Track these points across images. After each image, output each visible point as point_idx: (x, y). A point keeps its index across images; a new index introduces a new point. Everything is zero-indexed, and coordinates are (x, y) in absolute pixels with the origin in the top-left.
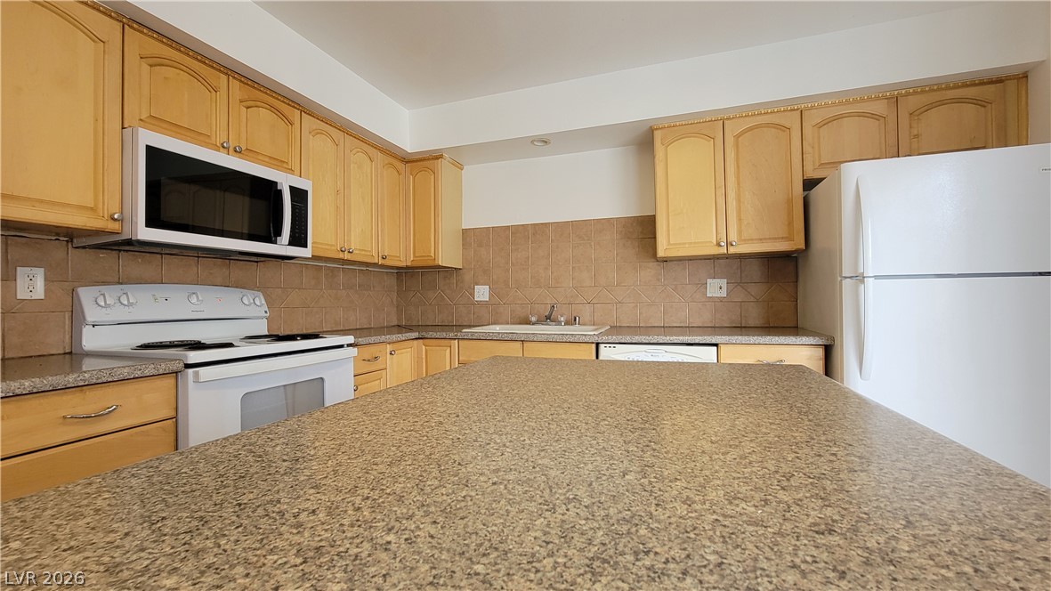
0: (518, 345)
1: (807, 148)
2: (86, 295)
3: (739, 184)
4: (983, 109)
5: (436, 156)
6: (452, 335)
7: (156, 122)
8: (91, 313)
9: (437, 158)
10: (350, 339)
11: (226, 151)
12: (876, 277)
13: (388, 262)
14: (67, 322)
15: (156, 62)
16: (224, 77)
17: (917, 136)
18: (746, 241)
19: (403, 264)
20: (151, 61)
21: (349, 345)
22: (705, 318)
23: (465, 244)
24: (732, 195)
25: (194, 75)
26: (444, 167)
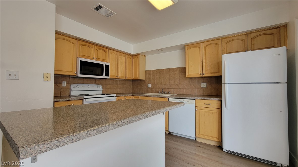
0: (152, 98)
1: (223, 49)
2: (72, 86)
3: (206, 59)
4: (273, 36)
5: (138, 55)
6: (139, 95)
7: (82, 56)
8: (73, 89)
9: (139, 55)
10: (115, 95)
11: (94, 59)
12: (229, 83)
13: (127, 79)
14: (69, 90)
15: (82, 45)
16: (93, 45)
17: (253, 44)
18: (207, 73)
19: (132, 79)
20: (81, 45)
21: (115, 96)
22: (201, 93)
23: (146, 74)
24: (204, 62)
25: (88, 46)
26: (140, 57)
